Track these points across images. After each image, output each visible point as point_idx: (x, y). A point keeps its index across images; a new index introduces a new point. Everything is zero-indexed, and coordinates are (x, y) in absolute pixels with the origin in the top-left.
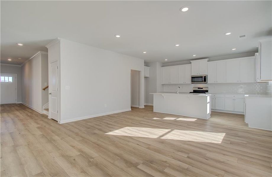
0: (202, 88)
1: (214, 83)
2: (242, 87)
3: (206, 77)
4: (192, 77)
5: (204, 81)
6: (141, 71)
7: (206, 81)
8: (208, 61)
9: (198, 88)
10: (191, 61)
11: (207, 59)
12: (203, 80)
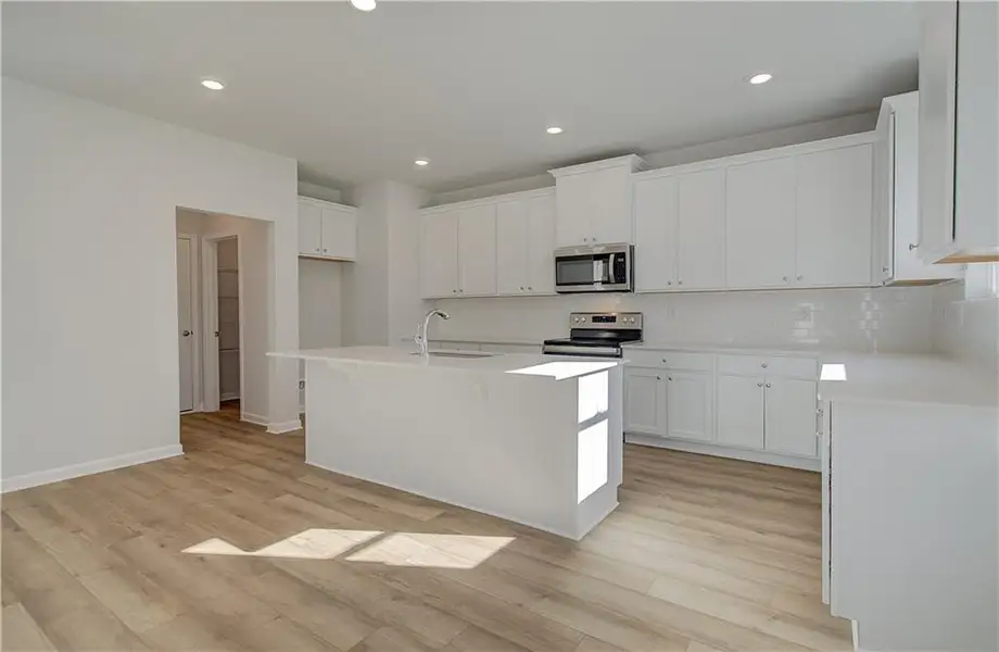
0: (613, 319)
1: (666, 288)
2: (805, 314)
3: (623, 255)
4: (559, 259)
5: (617, 282)
6: (272, 222)
7: (624, 281)
8: (638, 169)
9: (596, 319)
10: (554, 172)
11: (629, 160)
12: (611, 272)
